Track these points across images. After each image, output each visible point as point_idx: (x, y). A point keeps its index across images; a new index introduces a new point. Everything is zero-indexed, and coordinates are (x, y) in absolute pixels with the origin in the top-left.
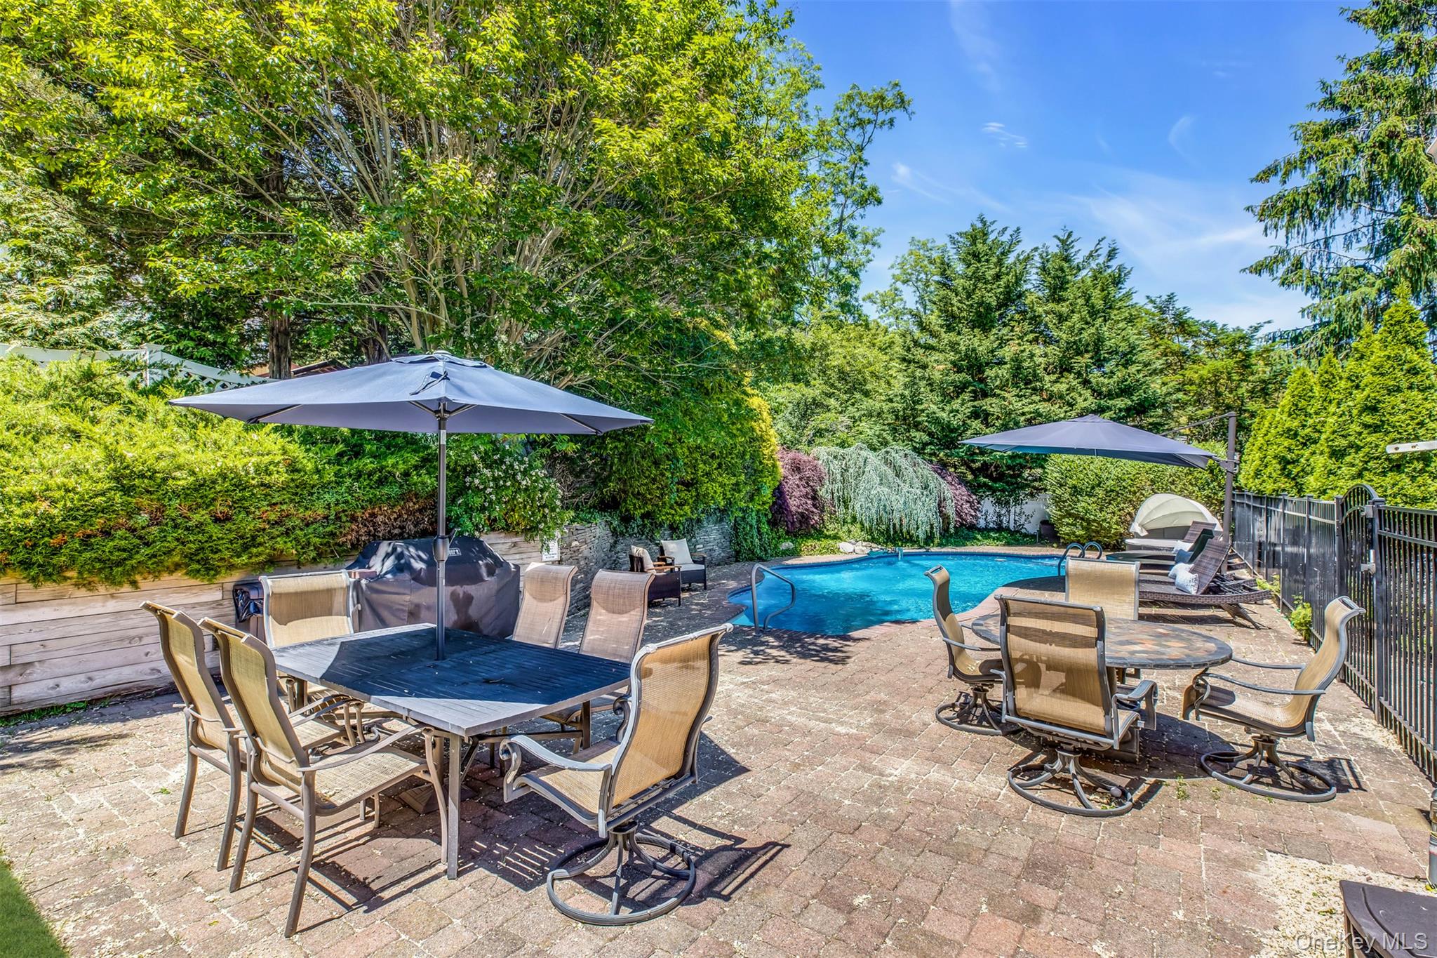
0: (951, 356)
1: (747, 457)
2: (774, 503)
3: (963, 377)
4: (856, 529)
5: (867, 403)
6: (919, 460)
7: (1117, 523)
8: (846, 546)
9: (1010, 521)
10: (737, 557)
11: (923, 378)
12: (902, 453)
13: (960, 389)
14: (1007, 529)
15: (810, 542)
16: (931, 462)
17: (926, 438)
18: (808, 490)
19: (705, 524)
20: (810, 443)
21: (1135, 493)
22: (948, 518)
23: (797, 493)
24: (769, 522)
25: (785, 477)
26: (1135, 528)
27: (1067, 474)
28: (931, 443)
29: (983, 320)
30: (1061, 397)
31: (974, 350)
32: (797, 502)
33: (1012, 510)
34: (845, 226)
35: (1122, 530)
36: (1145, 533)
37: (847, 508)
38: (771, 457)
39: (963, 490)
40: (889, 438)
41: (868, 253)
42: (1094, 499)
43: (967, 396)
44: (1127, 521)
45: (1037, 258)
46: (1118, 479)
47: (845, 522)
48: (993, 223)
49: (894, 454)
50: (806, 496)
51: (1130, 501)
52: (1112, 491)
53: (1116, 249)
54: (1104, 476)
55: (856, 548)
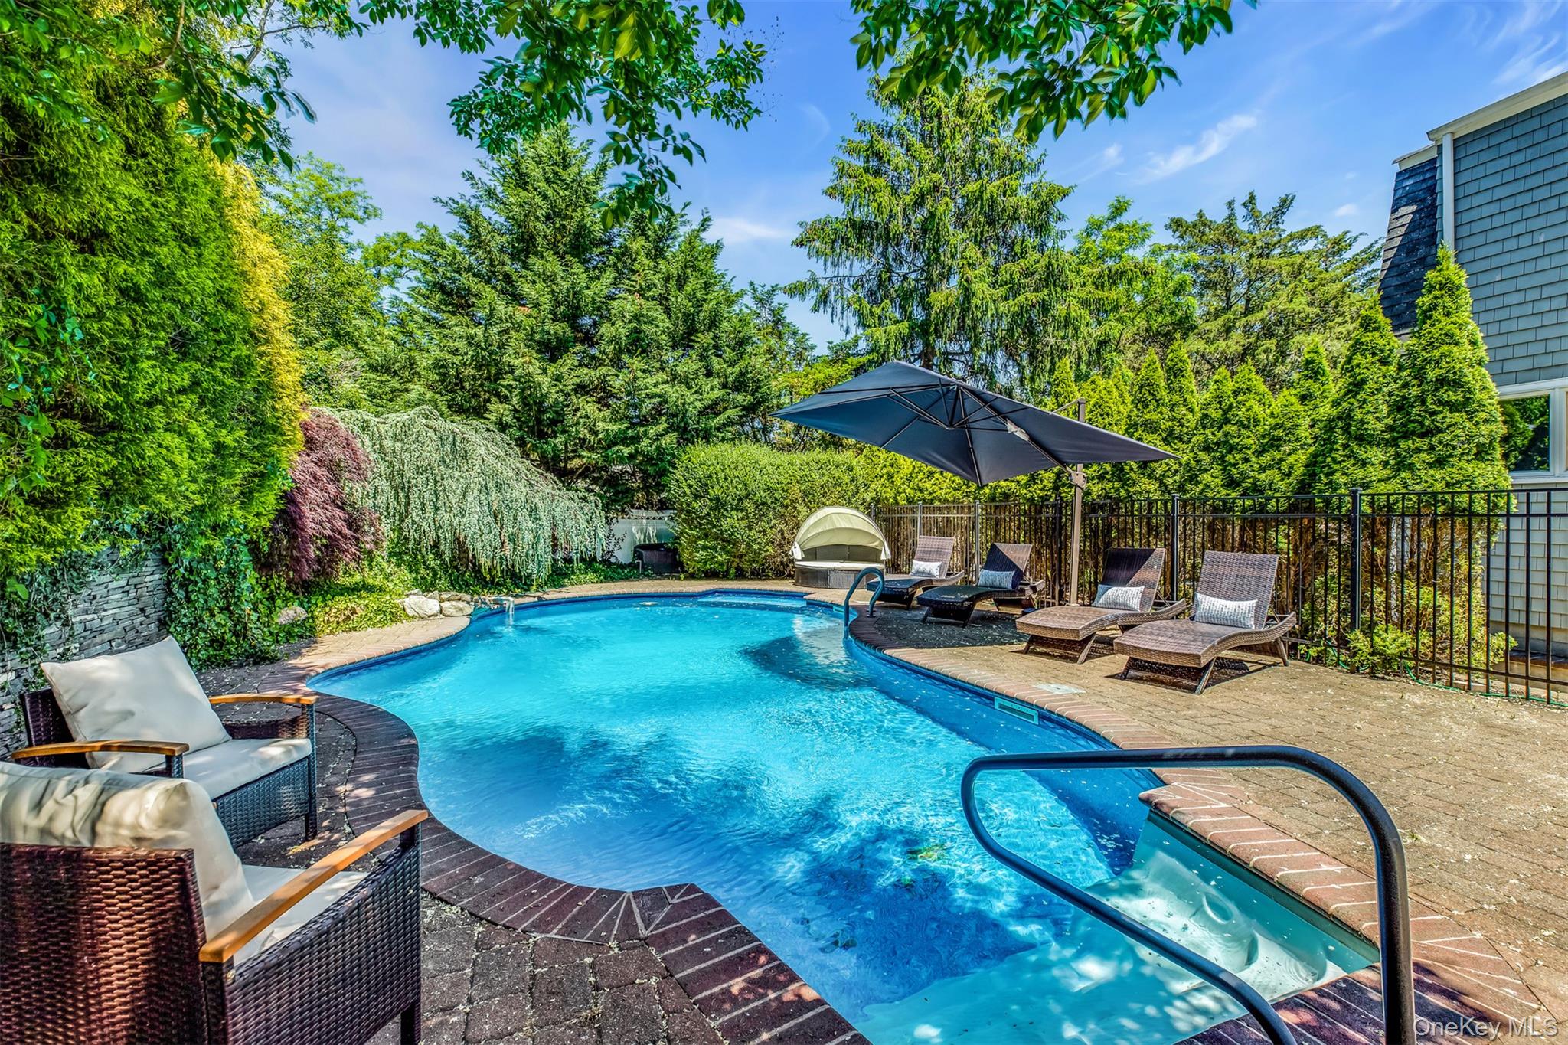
8: (419, 604)
14: (594, 559)
19: (90, 573)
21: (787, 506)
24: (256, 563)
26: (795, 549)
27: (705, 481)
36: (802, 555)
42: (741, 514)
46: (770, 489)
51: (782, 517)
52: (763, 504)
53: (708, 219)
54: (753, 485)
55: (446, 605)
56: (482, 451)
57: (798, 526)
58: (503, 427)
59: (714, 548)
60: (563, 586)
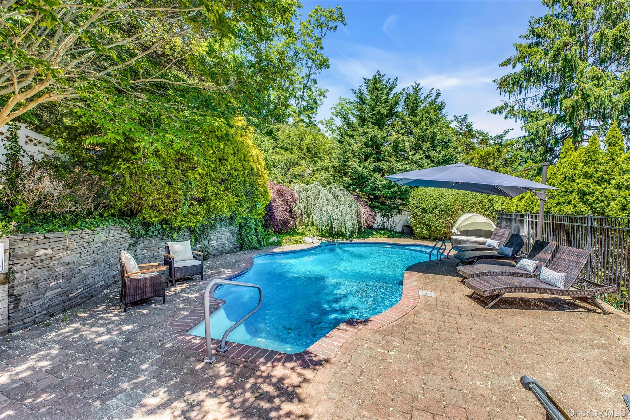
0: (364, 139)
1: (248, 185)
2: (266, 214)
3: (370, 150)
4: (313, 229)
5: (320, 163)
6: (347, 192)
7: (444, 228)
8: (307, 239)
9: (388, 225)
10: (242, 248)
11: (350, 150)
12: (338, 189)
13: (367, 157)
14: (387, 229)
15: (288, 237)
16: (353, 194)
17: (350, 181)
18: (288, 207)
19: (218, 227)
20: (290, 182)
21: (454, 212)
22: (361, 223)
23: (281, 209)
24: (263, 226)
25: (274, 199)
26: (454, 230)
27: (420, 202)
28: (352, 184)
29: (379, 123)
30: (416, 163)
31: (375, 136)
32: (280, 214)
33: (390, 220)
34: (311, 77)
35: (447, 231)
36: (459, 233)
37: (309, 217)
38: (264, 186)
39: (369, 209)
40: (332, 181)
41: (321, 100)
42: (433, 215)
43: (371, 160)
44: (450, 227)
45: (404, 95)
46: (446, 205)
47: (308, 225)
48: (383, 76)
49: (334, 189)
50: (286, 210)
51: (451, 216)
52: (443, 211)
53: (439, 93)
54: (439, 203)
55: (314, 240)
57: (457, 220)
59: (423, 228)
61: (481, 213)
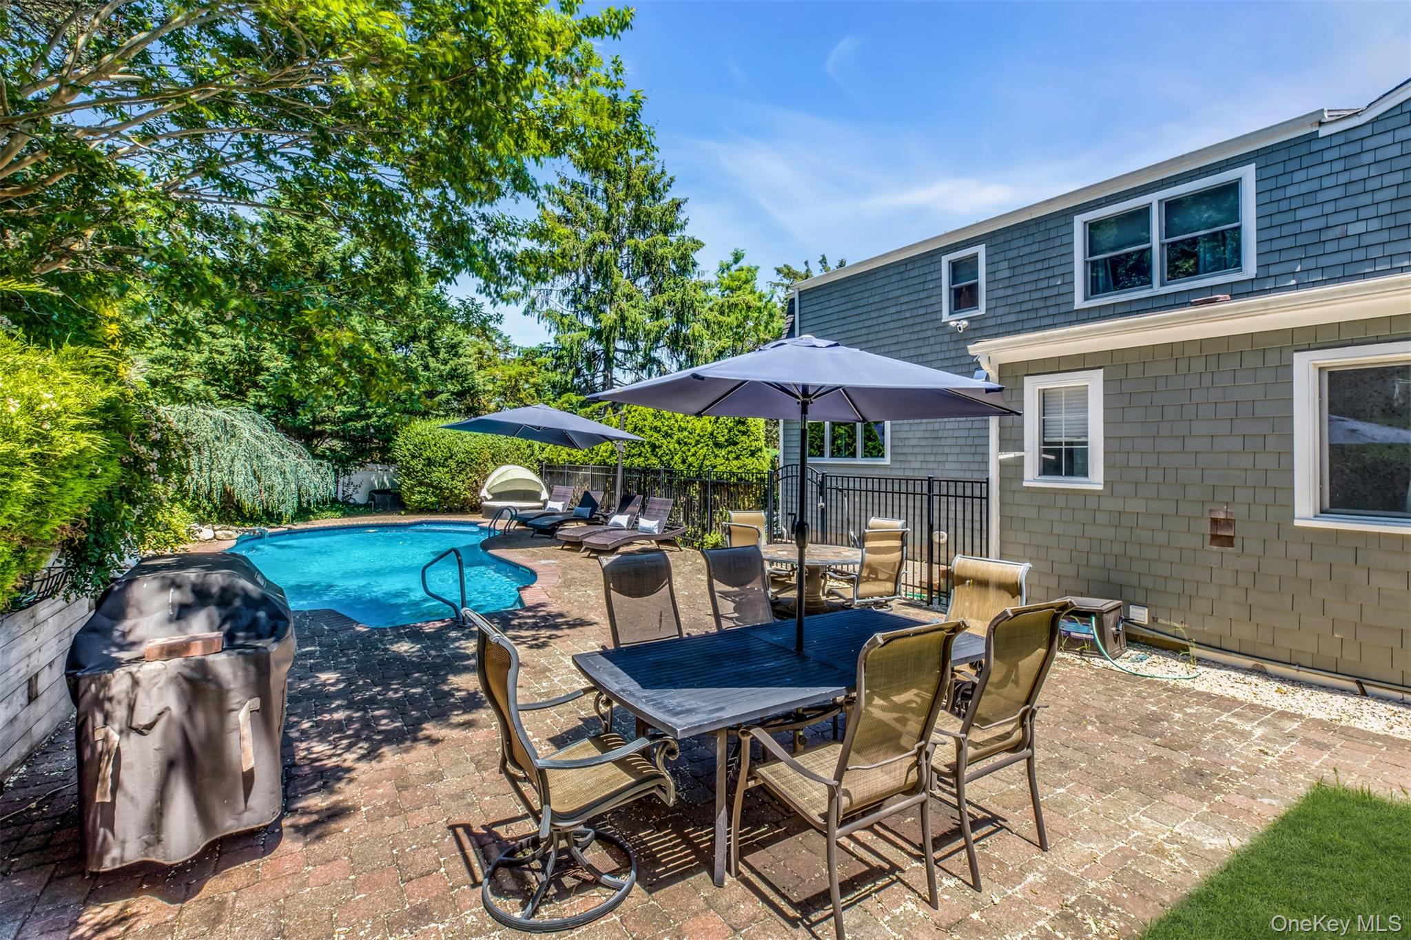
7: (466, 490)
9: (338, 492)
14: (337, 501)
21: (480, 464)
26: (484, 493)
27: (420, 446)
33: (341, 480)
35: (470, 495)
36: (492, 496)
42: (446, 469)
44: (476, 489)
46: (467, 452)
51: (477, 471)
52: (462, 462)
54: (456, 449)
55: (218, 533)
56: (247, 435)
57: (487, 476)
58: (260, 408)
59: (426, 493)
60: (309, 520)
61: (520, 465)
